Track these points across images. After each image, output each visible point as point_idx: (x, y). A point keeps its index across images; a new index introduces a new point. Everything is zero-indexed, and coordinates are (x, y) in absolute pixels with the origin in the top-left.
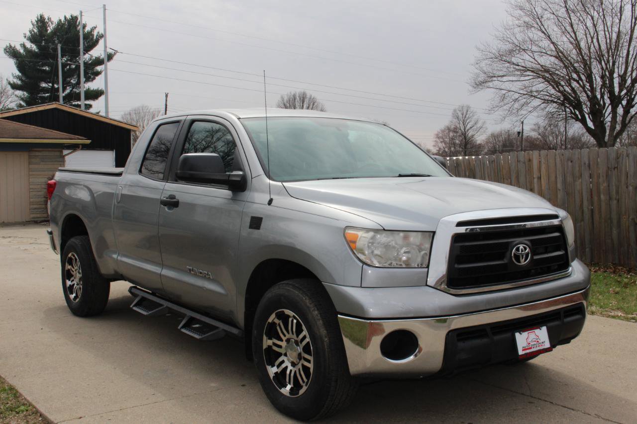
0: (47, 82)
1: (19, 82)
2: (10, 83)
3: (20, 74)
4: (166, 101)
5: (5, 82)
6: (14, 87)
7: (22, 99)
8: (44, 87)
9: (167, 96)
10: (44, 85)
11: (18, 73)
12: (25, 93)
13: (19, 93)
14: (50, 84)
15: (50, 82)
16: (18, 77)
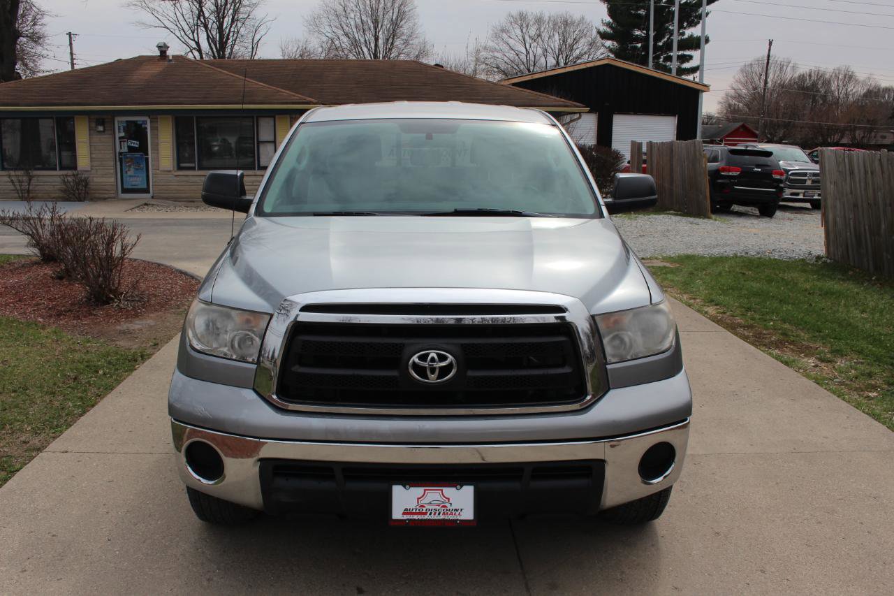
0: (641, 30)
1: (608, 30)
2: (599, 32)
3: (611, 21)
4: (769, 50)
5: (595, 32)
6: (604, 36)
7: (611, 51)
8: (638, 35)
9: (770, 43)
10: (637, 33)
11: (609, 19)
12: (615, 43)
13: (609, 43)
14: (645, 32)
15: (643, 29)
16: (608, 25)
